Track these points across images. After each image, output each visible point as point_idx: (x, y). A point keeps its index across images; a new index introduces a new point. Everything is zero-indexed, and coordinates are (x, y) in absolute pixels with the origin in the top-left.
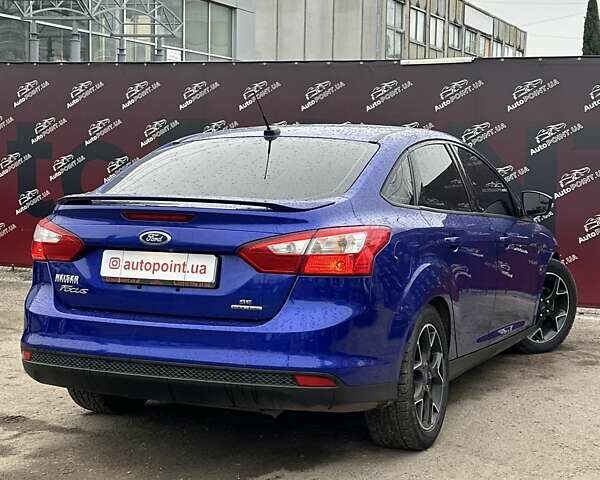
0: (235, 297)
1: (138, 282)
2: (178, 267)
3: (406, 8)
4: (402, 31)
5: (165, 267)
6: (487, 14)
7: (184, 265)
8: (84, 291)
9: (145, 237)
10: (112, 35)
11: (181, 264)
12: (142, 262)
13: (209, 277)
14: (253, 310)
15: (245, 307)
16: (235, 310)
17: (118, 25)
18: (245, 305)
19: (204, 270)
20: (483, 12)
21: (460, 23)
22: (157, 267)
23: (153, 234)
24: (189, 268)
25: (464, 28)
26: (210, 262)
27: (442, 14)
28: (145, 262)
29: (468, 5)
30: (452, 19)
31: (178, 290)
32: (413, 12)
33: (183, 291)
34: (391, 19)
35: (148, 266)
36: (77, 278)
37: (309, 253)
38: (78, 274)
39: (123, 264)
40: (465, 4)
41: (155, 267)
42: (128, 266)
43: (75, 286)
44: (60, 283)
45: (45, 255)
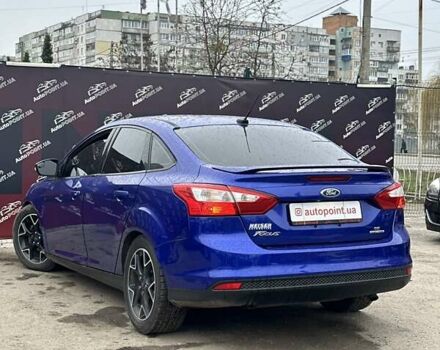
0: (372, 226)
2: (339, 211)
5: (331, 212)
7: (343, 209)
8: (277, 234)
9: (325, 193)
11: (340, 208)
13: (358, 215)
14: (380, 233)
15: (377, 232)
18: (377, 230)
19: (354, 211)
22: (326, 212)
23: (329, 190)
24: (345, 211)
28: (318, 209)
31: (340, 226)
33: (343, 226)
35: (321, 212)
36: (270, 225)
38: (271, 222)
39: (304, 212)
42: (307, 213)
43: (268, 231)
44: (255, 231)
45: (237, 211)
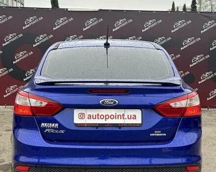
0: (152, 130)
1: (97, 125)
2: (119, 117)
5: (112, 117)
7: (123, 115)
8: (62, 132)
9: (103, 102)
11: (122, 114)
12: (98, 115)
13: (138, 121)
14: (161, 136)
15: (158, 135)
16: (153, 136)
18: (158, 134)
19: (135, 117)
22: (107, 117)
23: (108, 100)
24: (126, 117)
26: (138, 113)
28: (100, 114)
31: (120, 128)
33: (122, 129)
35: (102, 117)
36: (57, 125)
37: (187, 106)
38: (58, 123)
39: (87, 116)
41: (106, 117)
42: (90, 117)
43: (56, 129)
44: (45, 128)
45: (33, 113)
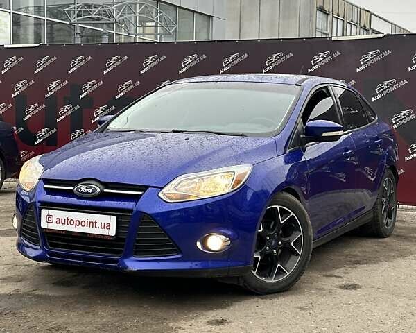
3: (330, 17)
4: (327, 32)
6: (387, 21)
10: (129, 34)
17: (133, 28)
20: (385, 20)
21: (368, 27)
25: (371, 31)
27: (355, 20)
29: (374, 15)
30: (362, 25)
32: (335, 20)
34: (319, 25)
40: (371, 14)
